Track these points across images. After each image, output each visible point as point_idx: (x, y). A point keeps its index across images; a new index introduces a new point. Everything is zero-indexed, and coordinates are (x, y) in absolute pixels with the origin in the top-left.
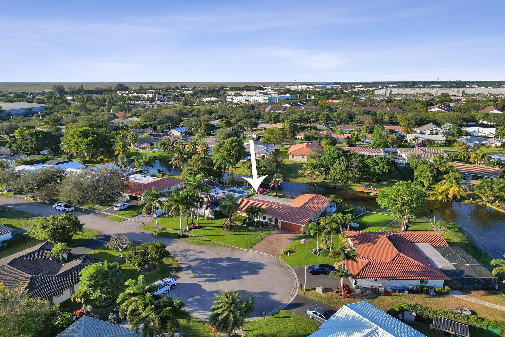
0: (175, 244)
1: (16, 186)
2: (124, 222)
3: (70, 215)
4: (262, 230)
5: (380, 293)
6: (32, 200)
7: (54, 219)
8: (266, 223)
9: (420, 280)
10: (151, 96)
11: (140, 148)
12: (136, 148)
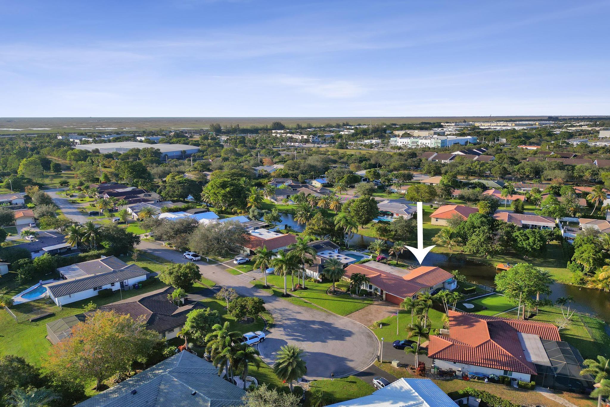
0: (277, 302)
1: (157, 233)
2: (239, 275)
3: (193, 265)
4: (365, 299)
5: (457, 377)
6: (168, 247)
7: (180, 267)
8: (371, 292)
9: (504, 370)
10: (305, 137)
11: (276, 200)
12: (272, 200)
